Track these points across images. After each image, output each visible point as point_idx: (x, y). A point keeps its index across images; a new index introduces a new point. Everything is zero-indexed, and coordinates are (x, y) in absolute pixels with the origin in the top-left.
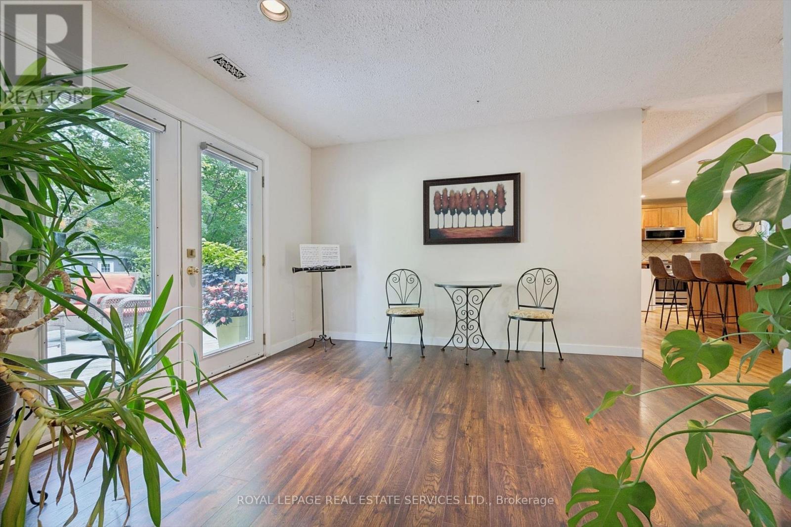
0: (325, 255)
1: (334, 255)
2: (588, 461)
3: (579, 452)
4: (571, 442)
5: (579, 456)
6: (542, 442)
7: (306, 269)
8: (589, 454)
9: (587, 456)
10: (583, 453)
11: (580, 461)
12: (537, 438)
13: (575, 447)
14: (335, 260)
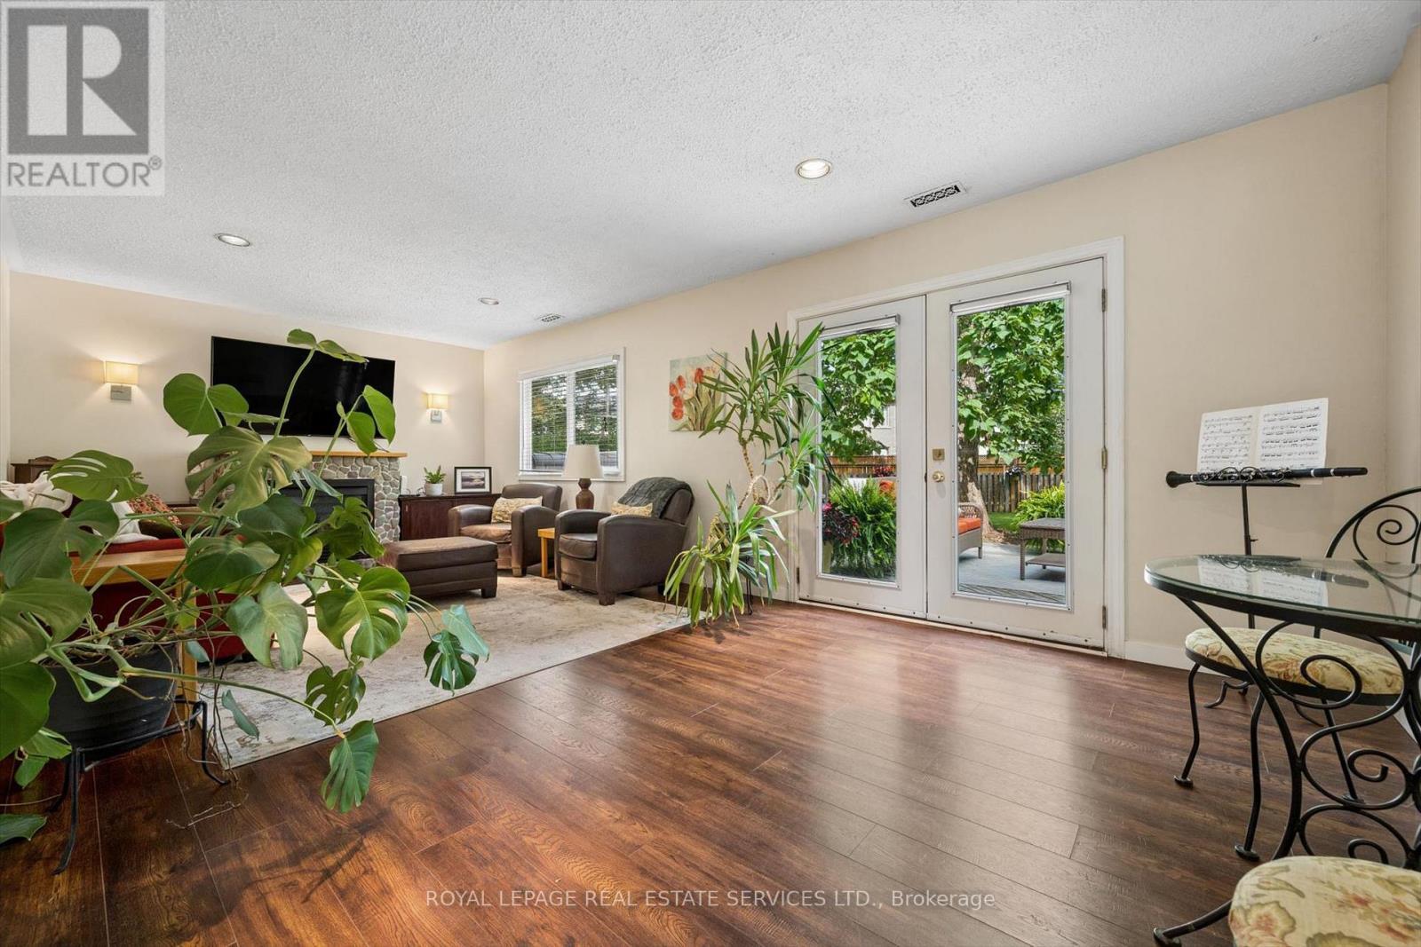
0: (1274, 437)
1: (1306, 433)
2: (519, 830)
3: (542, 838)
4: (564, 850)
5: (535, 830)
6: (603, 815)
7: (1199, 479)
8: (524, 845)
9: (526, 839)
10: (534, 841)
11: (531, 822)
12: (617, 817)
13: (553, 844)
14: (1308, 449)
